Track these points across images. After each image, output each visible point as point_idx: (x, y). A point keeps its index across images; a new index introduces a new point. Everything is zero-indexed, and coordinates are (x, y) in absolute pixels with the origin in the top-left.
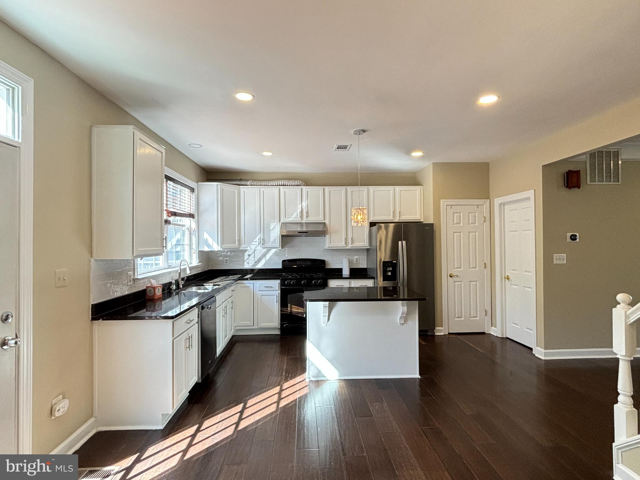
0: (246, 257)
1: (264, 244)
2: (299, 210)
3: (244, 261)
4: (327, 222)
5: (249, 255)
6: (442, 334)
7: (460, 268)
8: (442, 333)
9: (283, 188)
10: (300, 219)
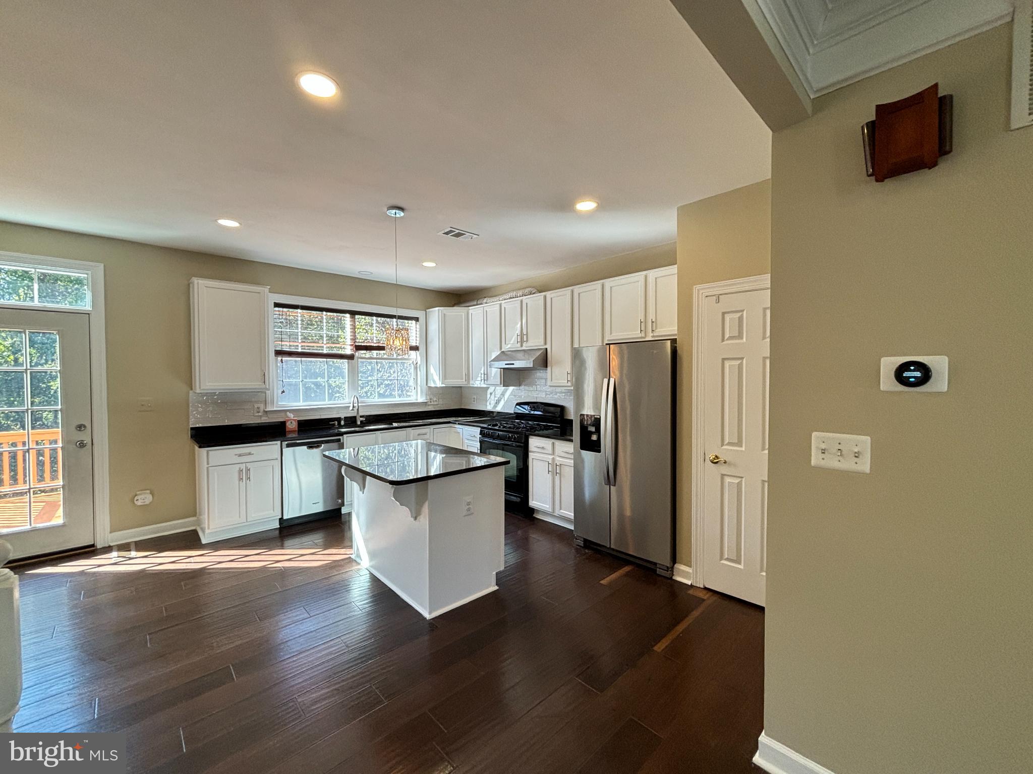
0: (489, 396)
1: (487, 380)
2: (518, 332)
3: (487, 401)
4: (548, 346)
5: (491, 394)
6: (689, 583)
7: (739, 444)
8: (690, 580)
9: (505, 303)
10: (519, 345)
